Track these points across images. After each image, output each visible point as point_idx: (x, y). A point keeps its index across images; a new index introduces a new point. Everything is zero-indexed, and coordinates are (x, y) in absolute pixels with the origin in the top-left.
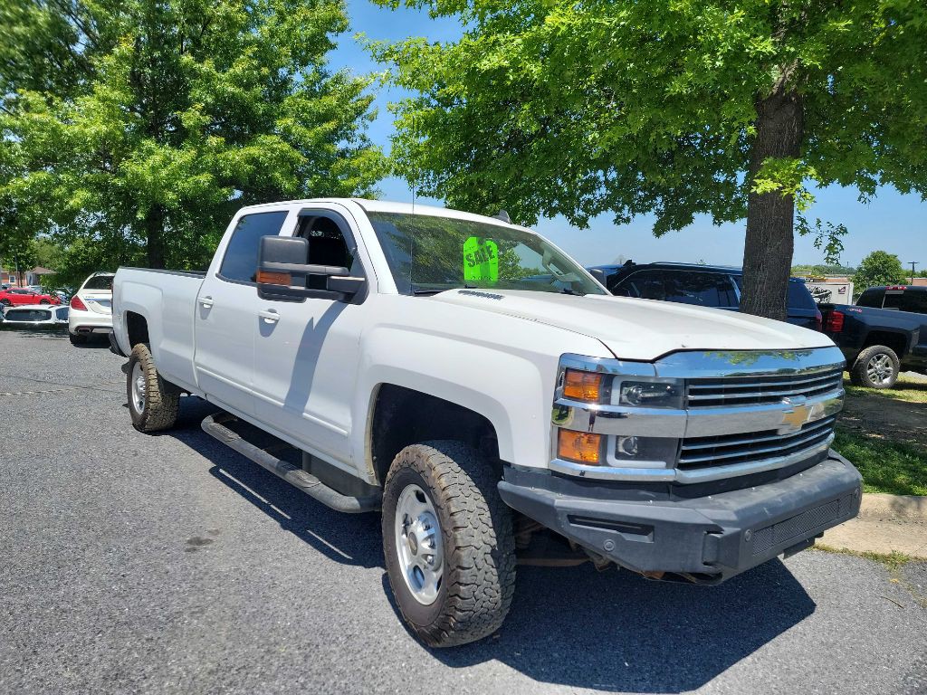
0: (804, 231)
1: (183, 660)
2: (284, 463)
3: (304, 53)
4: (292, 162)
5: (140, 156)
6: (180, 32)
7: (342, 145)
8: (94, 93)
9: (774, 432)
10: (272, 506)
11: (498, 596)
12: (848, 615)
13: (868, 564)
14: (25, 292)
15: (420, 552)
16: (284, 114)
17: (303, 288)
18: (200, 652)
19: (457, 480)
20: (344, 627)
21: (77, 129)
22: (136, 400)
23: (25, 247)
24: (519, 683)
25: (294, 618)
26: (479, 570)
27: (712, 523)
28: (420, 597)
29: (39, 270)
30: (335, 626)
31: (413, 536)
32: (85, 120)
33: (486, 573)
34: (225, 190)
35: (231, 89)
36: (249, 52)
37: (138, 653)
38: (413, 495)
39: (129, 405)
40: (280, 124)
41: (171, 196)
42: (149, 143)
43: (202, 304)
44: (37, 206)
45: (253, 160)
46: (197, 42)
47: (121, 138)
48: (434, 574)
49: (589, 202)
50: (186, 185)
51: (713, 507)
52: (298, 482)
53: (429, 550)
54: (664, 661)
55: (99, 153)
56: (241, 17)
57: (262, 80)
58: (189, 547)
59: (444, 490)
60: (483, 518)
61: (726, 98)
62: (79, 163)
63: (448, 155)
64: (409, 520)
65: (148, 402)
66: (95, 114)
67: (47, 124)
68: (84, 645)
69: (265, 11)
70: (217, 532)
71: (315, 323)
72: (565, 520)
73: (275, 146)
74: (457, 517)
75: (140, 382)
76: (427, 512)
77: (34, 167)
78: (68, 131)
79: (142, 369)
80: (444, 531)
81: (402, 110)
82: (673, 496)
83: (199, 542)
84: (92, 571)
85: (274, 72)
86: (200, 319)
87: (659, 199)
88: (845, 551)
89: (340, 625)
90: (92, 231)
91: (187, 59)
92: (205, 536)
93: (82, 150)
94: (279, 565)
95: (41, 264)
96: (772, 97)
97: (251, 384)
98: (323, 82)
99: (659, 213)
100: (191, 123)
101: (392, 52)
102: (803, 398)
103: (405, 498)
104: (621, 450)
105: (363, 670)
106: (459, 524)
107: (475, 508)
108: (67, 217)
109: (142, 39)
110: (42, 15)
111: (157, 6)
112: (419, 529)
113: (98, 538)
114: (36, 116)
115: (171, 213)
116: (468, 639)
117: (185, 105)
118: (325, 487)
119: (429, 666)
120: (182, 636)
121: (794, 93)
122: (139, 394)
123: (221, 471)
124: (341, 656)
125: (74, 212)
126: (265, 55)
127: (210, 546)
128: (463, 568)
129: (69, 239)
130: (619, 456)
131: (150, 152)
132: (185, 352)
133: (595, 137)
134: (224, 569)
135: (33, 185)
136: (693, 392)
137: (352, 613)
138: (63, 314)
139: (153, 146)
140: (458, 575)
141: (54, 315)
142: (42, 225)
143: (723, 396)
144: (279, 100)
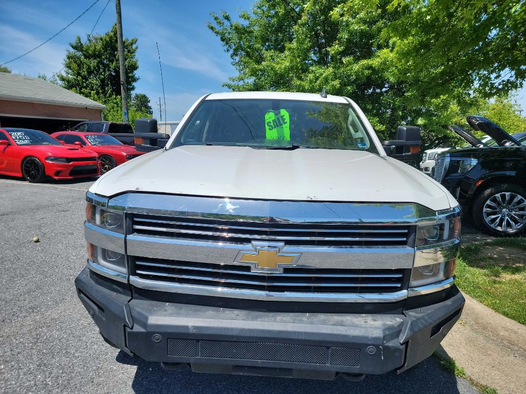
17: (148, 146)
104: (106, 255)
130: (105, 259)
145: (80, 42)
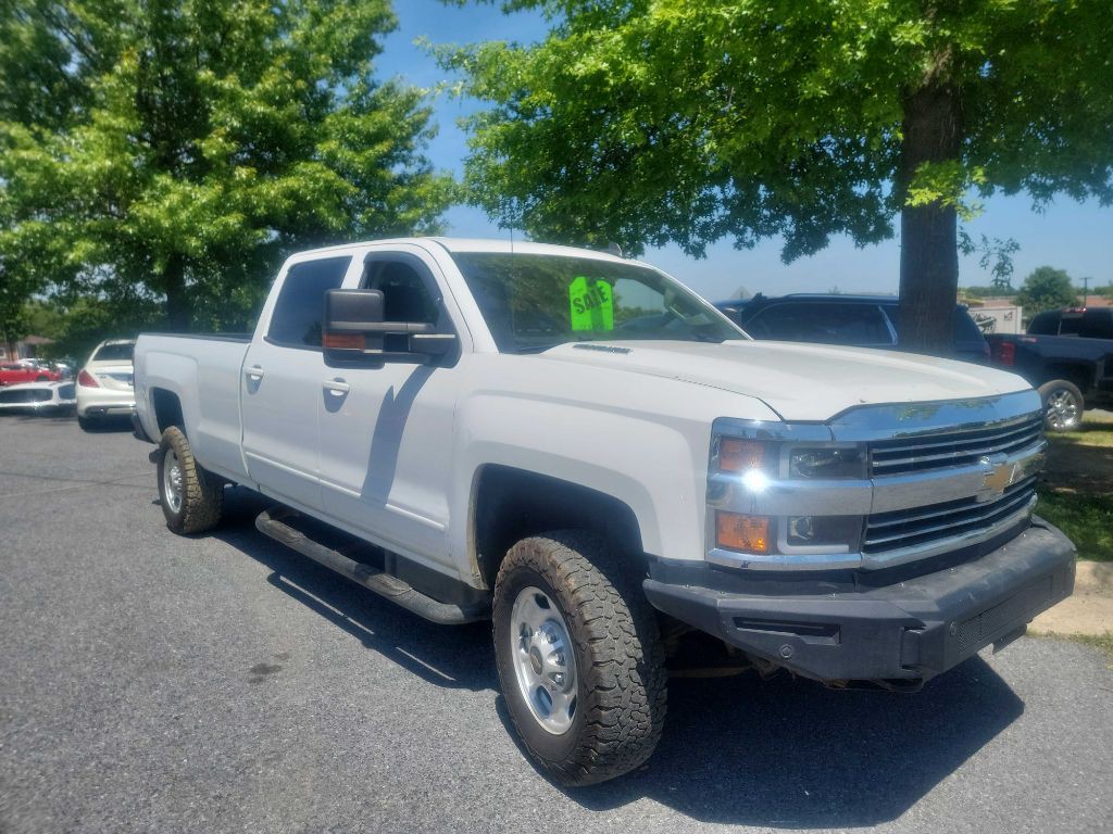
0: (967, 250)
1: (262, 822)
2: (366, 566)
3: (345, 61)
4: (340, 192)
5: (153, 196)
6: (194, 43)
7: (397, 170)
8: (93, 122)
9: (972, 500)
10: (350, 619)
11: (648, 720)
12: (1064, 713)
13: (1080, 649)
14: (18, 367)
15: (546, 670)
16: (325, 136)
17: (380, 351)
18: (281, 810)
19: (589, 580)
20: (456, 767)
21: (74, 167)
22: (170, 495)
23: (15, 312)
24: (679, 824)
25: (394, 760)
26: (624, 689)
27: (909, 616)
28: (548, 726)
29: (33, 340)
30: (445, 767)
31: (535, 651)
32: (85, 156)
33: (632, 692)
34: (260, 233)
35: (260, 109)
36: (280, 62)
37: (206, 816)
38: (532, 600)
39: (162, 502)
40: (323, 149)
41: (194, 242)
42: (163, 180)
43: (249, 376)
44: (30, 263)
45: (292, 194)
46: (215, 55)
47: (130, 175)
48: (566, 696)
49: (706, 226)
50: (211, 229)
51: (909, 597)
52: (383, 589)
53: (558, 668)
54: (852, 785)
55: (101, 194)
56: (267, 21)
57: (298, 95)
58: (252, 676)
59: (573, 592)
60: (624, 624)
61: (868, 93)
62: (79, 209)
63: (534, 178)
64: (528, 629)
65: (186, 497)
66: (96, 146)
67: (37, 162)
68: (138, 810)
69: (296, 12)
70: (285, 657)
71: (396, 392)
72: (731, 625)
73: (318, 175)
74: (593, 626)
75: (175, 473)
76: (551, 620)
77: (24, 215)
78: (65, 169)
79: (175, 458)
80: (577, 644)
81: (474, 125)
82: (859, 586)
83: (263, 670)
84: (138, 714)
85: (312, 85)
86: (247, 394)
87: (789, 219)
88: (1050, 634)
89: (452, 766)
90: (97, 289)
91: (205, 75)
92: (272, 662)
93: (83, 192)
94: (366, 693)
95: (35, 332)
96: (923, 90)
97: (318, 471)
98: (371, 95)
99: (788, 235)
100: (214, 152)
101: (462, 57)
102: (1003, 456)
103: (522, 604)
104: (794, 533)
105: (486, 820)
106: (596, 635)
107: (613, 613)
108: (66, 274)
109: (149, 53)
110: (25, 30)
111: (166, 12)
112: (543, 643)
113: (140, 672)
114: (24, 154)
115: (194, 263)
116: (613, 774)
117: (203, 131)
118: (418, 594)
119: (567, 811)
120: (257, 791)
121: (950, 84)
122: (174, 488)
123: (282, 578)
124: (457, 805)
125: (77, 267)
126: (299, 65)
127: (279, 674)
128: (603, 689)
129: (69, 301)
130: (792, 541)
131: (166, 190)
132: (229, 435)
133: (712, 148)
134: (300, 702)
135: (25, 238)
136: (878, 457)
137: (464, 749)
138: (67, 392)
139: (169, 181)
140: (598, 698)
141: (56, 394)
142: (36, 285)
143: (912, 460)
144: (319, 119)
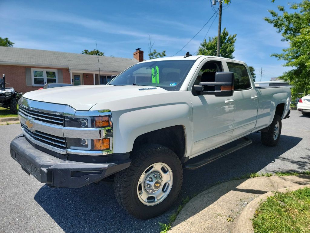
145: (205, 42)
